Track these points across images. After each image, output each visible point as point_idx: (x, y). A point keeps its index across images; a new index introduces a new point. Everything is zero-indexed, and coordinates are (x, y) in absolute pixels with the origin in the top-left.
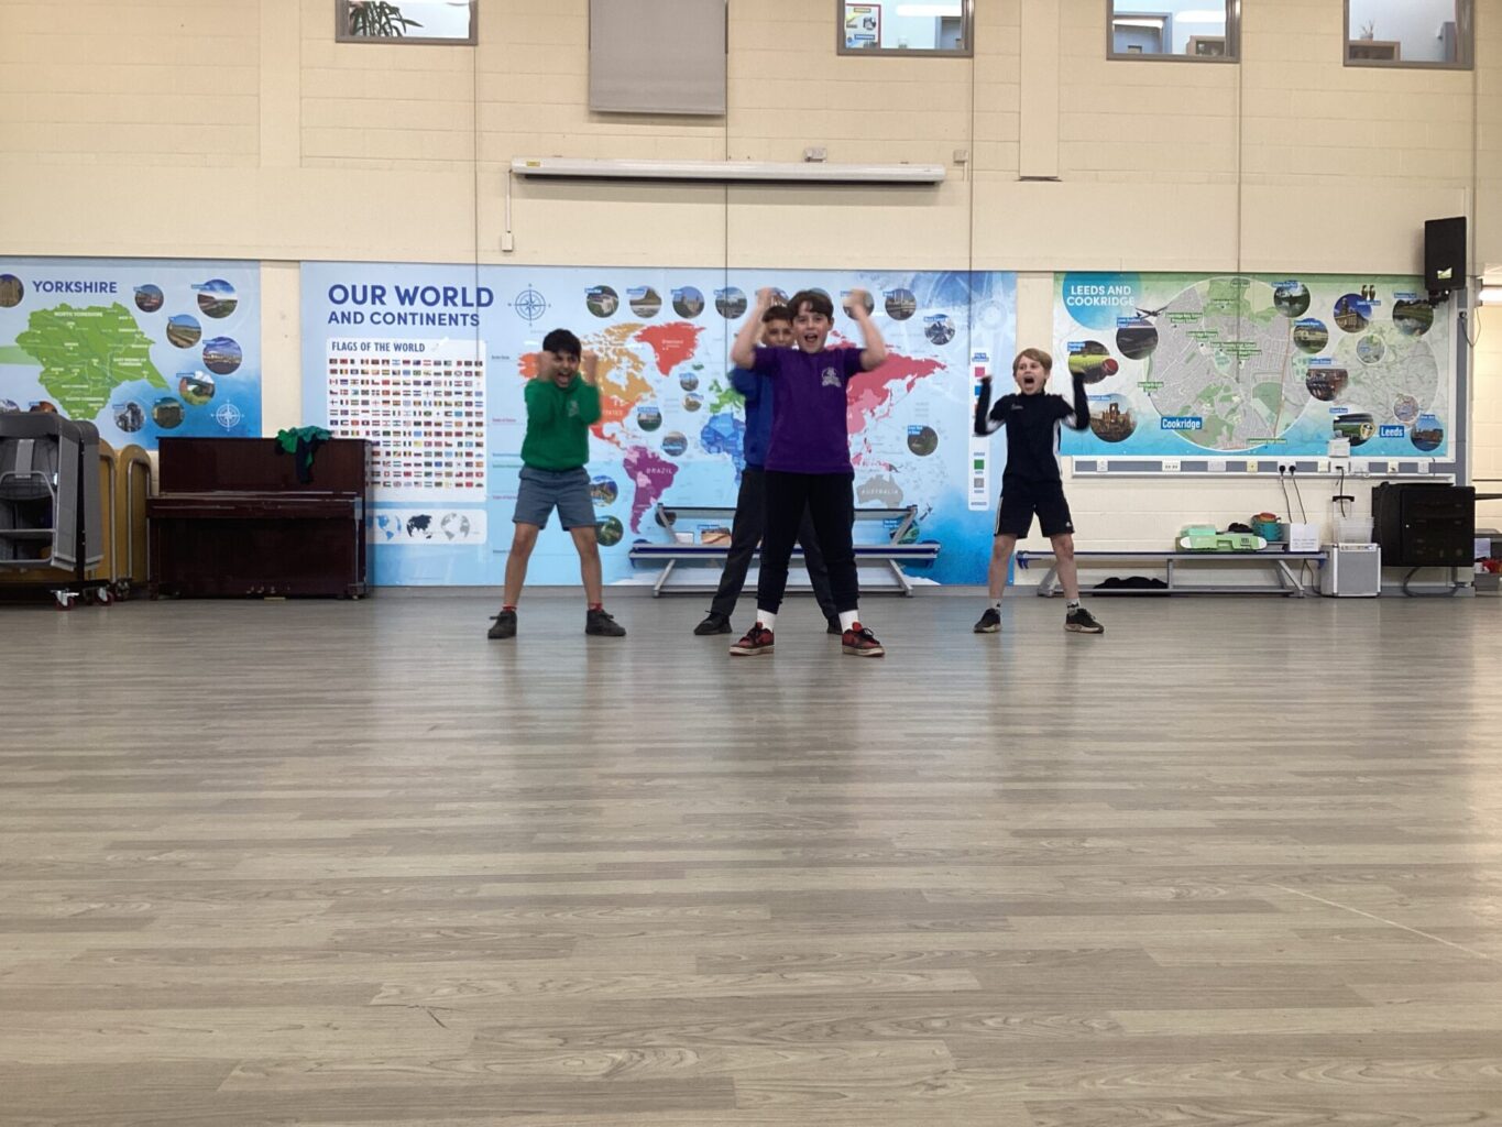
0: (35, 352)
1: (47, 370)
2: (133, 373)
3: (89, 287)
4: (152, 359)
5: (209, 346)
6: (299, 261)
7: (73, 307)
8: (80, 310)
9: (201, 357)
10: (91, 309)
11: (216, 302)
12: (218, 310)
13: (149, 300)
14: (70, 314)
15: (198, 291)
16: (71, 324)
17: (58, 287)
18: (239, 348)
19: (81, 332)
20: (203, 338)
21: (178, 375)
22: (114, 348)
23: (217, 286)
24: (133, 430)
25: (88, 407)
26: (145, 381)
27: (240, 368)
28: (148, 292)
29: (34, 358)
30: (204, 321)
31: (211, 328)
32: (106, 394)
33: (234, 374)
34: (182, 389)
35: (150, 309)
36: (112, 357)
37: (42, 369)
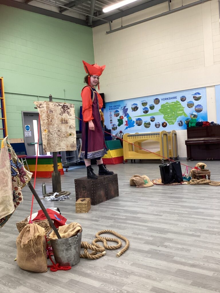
0: (162, 113)
1: (165, 116)
2: (181, 114)
3: (171, 98)
4: (184, 111)
5: (196, 107)
6: (215, 86)
7: (169, 103)
8: (170, 103)
9: (194, 109)
10: (172, 103)
11: (197, 97)
12: (197, 99)
13: (183, 99)
14: (168, 104)
15: (193, 96)
16: (168, 106)
17: (166, 99)
18: (202, 107)
19: (170, 108)
20: (194, 105)
21: (190, 114)
22: (177, 110)
23: (197, 94)
24: (181, 126)
25: (172, 122)
26: (183, 116)
27: (203, 111)
28: (183, 97)
29: (162, 114)
30: (194, 102)
31: (196, 103)
32: (176, 119)
33: (201, 112)
34: (191, 117)
35: (183, 101)
36: (176, 112)
37: (164, 116)
